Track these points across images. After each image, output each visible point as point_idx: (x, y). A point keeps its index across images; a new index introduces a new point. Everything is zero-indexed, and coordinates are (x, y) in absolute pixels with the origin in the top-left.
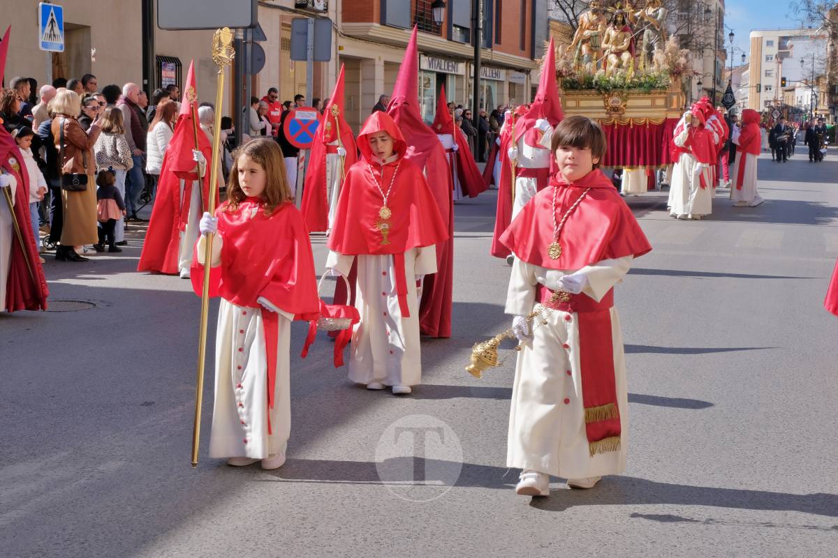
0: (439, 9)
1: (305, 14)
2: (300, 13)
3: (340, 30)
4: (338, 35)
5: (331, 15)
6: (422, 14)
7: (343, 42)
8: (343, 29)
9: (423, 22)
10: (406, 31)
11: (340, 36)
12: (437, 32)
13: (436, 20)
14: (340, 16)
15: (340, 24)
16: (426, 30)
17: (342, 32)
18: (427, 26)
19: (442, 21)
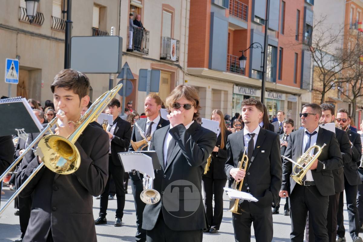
0: (243, 61)
1: (166, 63)
2: (163, 62)
3: (186, 71)
4: (185, 74)
5: (181, 64)
6: (234, 63)
7: (187, 78)
8: (188, 71)
9: (234, 68)
10: (224, 73)
11: (186, 74)
12: (243, 73)
13: (241, 67)
14: (186, 64)
15: (186, 68)
16: (236, 72)
17: (187, 72)
18: (236, 70)
19: (244, 67)
